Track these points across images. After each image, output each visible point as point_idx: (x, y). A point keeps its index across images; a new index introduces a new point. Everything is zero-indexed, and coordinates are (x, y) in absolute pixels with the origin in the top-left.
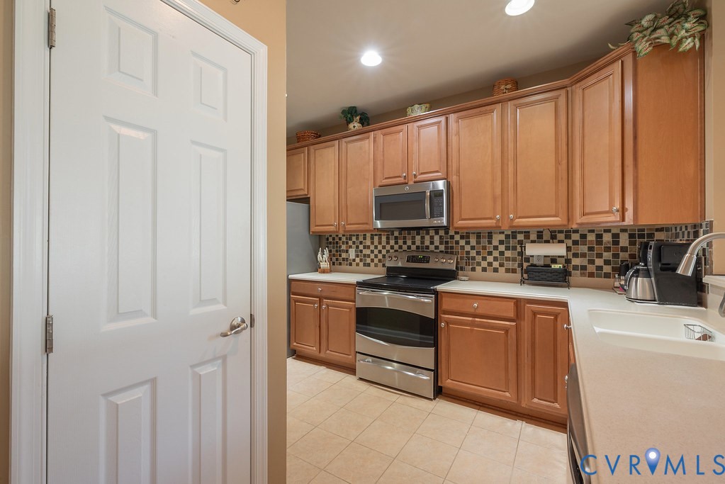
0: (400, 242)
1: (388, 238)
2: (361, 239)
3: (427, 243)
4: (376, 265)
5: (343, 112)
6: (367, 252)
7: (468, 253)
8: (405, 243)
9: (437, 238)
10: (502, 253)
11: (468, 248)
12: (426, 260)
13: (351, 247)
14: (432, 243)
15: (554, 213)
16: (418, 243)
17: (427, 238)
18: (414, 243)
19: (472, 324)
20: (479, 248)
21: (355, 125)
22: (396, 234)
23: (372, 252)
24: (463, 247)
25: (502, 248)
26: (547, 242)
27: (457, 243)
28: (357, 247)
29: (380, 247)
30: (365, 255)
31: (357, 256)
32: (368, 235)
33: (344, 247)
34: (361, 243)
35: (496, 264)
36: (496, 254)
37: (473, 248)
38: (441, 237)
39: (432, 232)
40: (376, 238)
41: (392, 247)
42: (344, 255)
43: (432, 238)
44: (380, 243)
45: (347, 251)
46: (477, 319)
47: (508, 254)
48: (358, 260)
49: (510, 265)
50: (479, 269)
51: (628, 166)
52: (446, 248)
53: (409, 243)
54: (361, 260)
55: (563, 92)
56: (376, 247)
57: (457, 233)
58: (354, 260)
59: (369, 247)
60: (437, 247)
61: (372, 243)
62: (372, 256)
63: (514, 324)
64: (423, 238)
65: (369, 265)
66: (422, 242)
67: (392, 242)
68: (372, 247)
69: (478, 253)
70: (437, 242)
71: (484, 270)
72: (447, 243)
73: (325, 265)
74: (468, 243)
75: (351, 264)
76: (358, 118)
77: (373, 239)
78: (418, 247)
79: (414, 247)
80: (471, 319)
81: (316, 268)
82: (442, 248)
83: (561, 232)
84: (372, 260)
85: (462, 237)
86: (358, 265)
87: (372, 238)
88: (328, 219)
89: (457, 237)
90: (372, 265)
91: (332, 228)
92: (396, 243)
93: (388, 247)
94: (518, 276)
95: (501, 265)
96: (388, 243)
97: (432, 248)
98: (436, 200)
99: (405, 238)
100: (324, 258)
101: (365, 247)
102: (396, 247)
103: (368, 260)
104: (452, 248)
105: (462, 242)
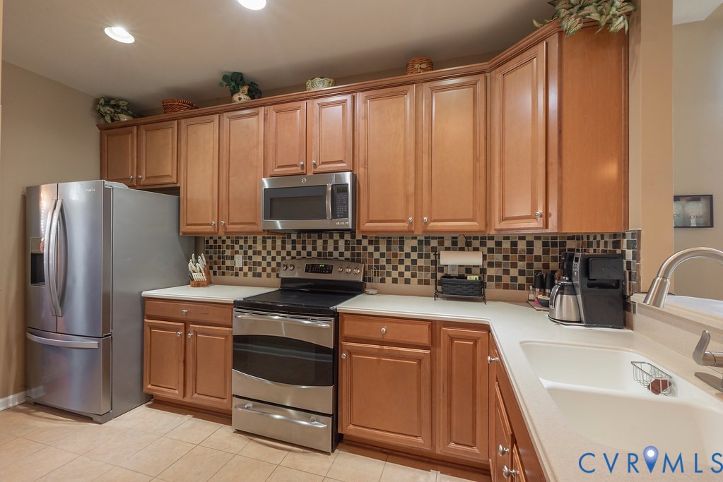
0: (299, 247)
1: (284, 242)
2: (250, 242)
3: (330, 248)
4: (269, 276)
5: (225, 78)
6: (258, 259)
7: (377, 261)
8: (304, 248)
9: (341, 243)
10: (414, 262)
11: (377, 255)
12: (328, 270)
13: (237, 252)
14: (336, 249)
15: (471, 216)
16: (320, 248)
17: (331, 242)
18: (315, 248)
19: (379, 354)
20: (389, 255)
21: (242, 97)
22: (294, 237)
23: (264, 259)
24: (371, 254)
25: (414, 255)
26: (462, 249)
27: (365, 249)
28: (246, 253)
29: (274, 253)
30: (255, 263)
31: (245, 264)
32: (260, 238)
33: (228, 253)
34: (250, 247)
35: (408, 275)
36: (408, 262)
37: (382, 255)
38: (346, 241)
39: (336, 236)
40: (269, 242)
41: (289, 253)
42: (228, 263)
43: (336, 242)
44: (274, 248)
45: (232, 258)
46: (385, 347)
47: (421, 262)
48: (246, 269)
49: (423, 275)
50: (389, 280)
51: (552, 165)
52: (353, 255)
53: (309, 248)
54: (250, 269)
55: (482, 77)
56: (269, 253)
57: (365, 237)
58: (241, 269)
59: (260, 253)
60: (341, 254)
61: (264, 248)
62: (264, 264)
63: (428, 352)
64: (325, 242)
65: (260, 275)
66: (325, 248)
67: (289, 247)
68: (264, 253)
69: (388, 261)
70: (342, 249)
71: (395, 281)
72: (353, 248)
73: (198, 276)
74: (377, 249)
75: (237, 274)
76: (246, 88)
77: (266, 243)
78: (319, 254)
79: (314, 254)
80: (378, 347)
81: (188, 280)
82: (348, 254)
83: (476, 238)
84: (264, 270)
85: (371, 243)
86: (245, 275)
87: (264, 242)
88: (204, 217)
89: (365, 242)
90: (264, 275)
91: (208, 229)
92: (294, 248)
93: (284, 253)
94: (431, 288)
95: (414, 275)
96: (283, 248)
97: (336, 254)
98: (339, 196)
99: (304, 242)
100: (197, 267)
101: (255, 253)
102: (294, 253)
103: (259, 270)
104: (359, 255)
105: (371, 249)
